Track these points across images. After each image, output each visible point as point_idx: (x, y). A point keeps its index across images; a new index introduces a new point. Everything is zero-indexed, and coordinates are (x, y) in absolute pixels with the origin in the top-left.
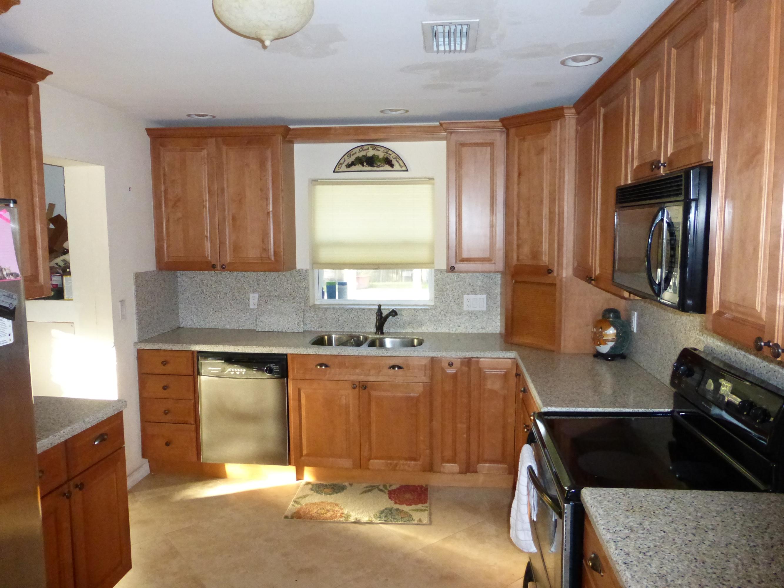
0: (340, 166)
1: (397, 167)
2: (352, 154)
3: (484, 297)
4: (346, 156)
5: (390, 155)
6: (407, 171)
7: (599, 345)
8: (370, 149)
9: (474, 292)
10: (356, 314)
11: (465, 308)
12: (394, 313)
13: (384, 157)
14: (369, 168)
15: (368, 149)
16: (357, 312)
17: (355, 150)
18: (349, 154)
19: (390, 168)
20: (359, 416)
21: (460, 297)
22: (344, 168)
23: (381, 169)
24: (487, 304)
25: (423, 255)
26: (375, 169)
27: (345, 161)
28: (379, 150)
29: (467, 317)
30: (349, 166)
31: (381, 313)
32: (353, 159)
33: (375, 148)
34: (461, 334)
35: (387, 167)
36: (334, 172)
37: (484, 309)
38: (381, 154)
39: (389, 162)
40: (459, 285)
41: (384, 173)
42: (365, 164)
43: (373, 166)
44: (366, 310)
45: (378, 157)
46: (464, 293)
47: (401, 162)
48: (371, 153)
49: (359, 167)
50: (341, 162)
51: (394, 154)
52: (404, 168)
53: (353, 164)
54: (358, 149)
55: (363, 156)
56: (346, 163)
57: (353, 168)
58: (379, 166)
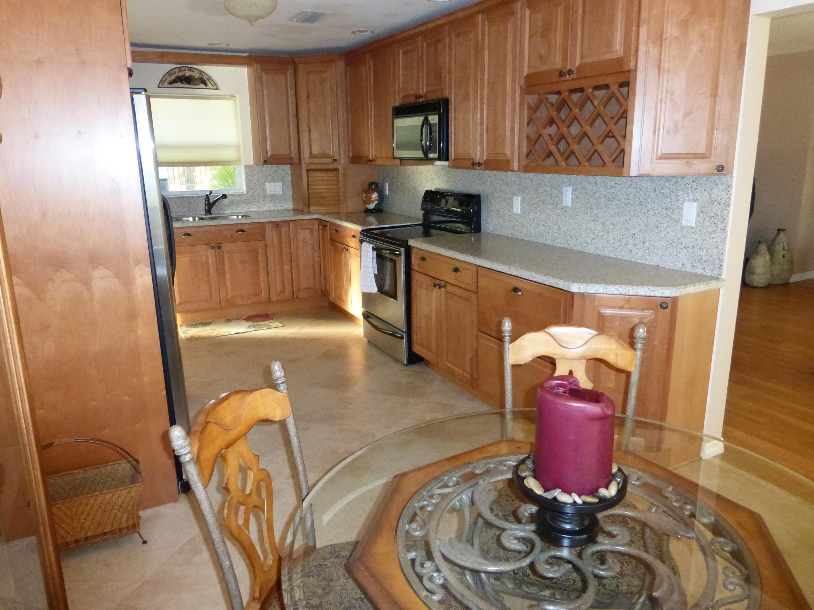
0: (163, 83)
1: (210, 86)
2: (172, 73)
3: (281, 184)
4: (167, 75)
5: (203, 76)
6: (218, 89)
7: (369, 204)
8: (187, 70)
9: (274, 181)
10: (187, 201)
11: (268, 192)
12: (224, 196)
13: (199, 78)
14: (187, 86)
15: (185, 70)
16: (188, 200)
17: (174, 71)
18: (170, 73)
19: (205, 87)
20: (217, 269)
21: (264, 185)
22: (166, 84)
23: (197, 87)
24: (283, 188)
25: (230, 155)
26: (193, 86)
27: (167, 78)
28: (194, 72)
29: (270, 199)
30: (171, 83)
31: (209, 199)
32: (173, 77)
33: (191, 69)
34: (266, 211)
35: (202, 86)
36: (158, 87)
37: (281, 192)
38: (196, 75)
39: (203, 82)
40: (262, 175)
41: (200, 91)
42: (184, 82)
43: (191, 84)
44: (195, 198)
45: (194, 77)
46: (266, 181)
47: (212, 82)
48: (188, 73)
49: (179, 84)
50: (164, 79)
51: (206, 76)
52: (215, 87)
53: (174, 81)
54: (177, 70)
55: (182, 76)
56: (168, 81)
57: (174, 85)
58: (195, 85)
